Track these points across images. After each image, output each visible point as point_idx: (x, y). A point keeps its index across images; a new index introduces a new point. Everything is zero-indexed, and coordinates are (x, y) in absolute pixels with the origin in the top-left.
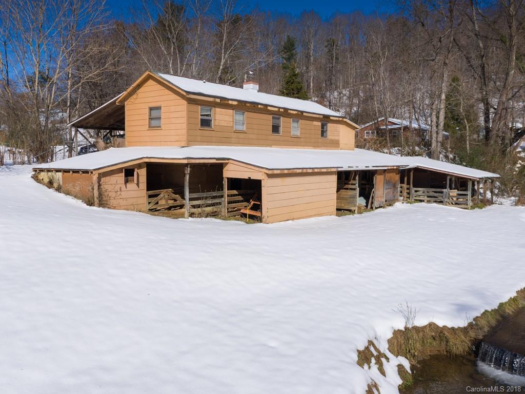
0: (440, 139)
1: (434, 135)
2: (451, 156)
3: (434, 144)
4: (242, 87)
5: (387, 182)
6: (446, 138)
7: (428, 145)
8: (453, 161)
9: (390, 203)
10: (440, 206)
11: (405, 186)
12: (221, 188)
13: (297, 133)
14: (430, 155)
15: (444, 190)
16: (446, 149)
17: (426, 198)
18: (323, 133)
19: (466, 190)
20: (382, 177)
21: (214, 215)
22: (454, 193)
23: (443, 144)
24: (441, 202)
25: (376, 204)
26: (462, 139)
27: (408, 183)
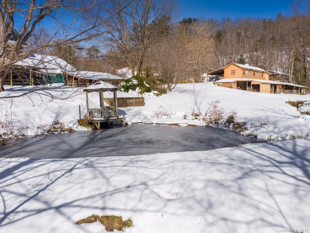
0: (291, 78)
1: (290, 77)
2: (295, 83)
3: (290, 79)
4: (244, 65)
5: (279, 88)
6: (293, 77)
7: (288, 79)
8: (295, 84)
9: (280, 93)
10: (292, 94)
11: (283, 89)
12: (250, 86)
13: (257, 76)
14: (288, 82)
15: (293, 90)
16: (293, 81)
17: (288, 92)
18: (262, 75)
19: (298, 90)
20: (278, 86)
21: (250, 91)
22: (295, 91)
23: (292, 79)
24: (292, 93)
25: (277, 93)
26: (298, 78)
27: (284, 89)
